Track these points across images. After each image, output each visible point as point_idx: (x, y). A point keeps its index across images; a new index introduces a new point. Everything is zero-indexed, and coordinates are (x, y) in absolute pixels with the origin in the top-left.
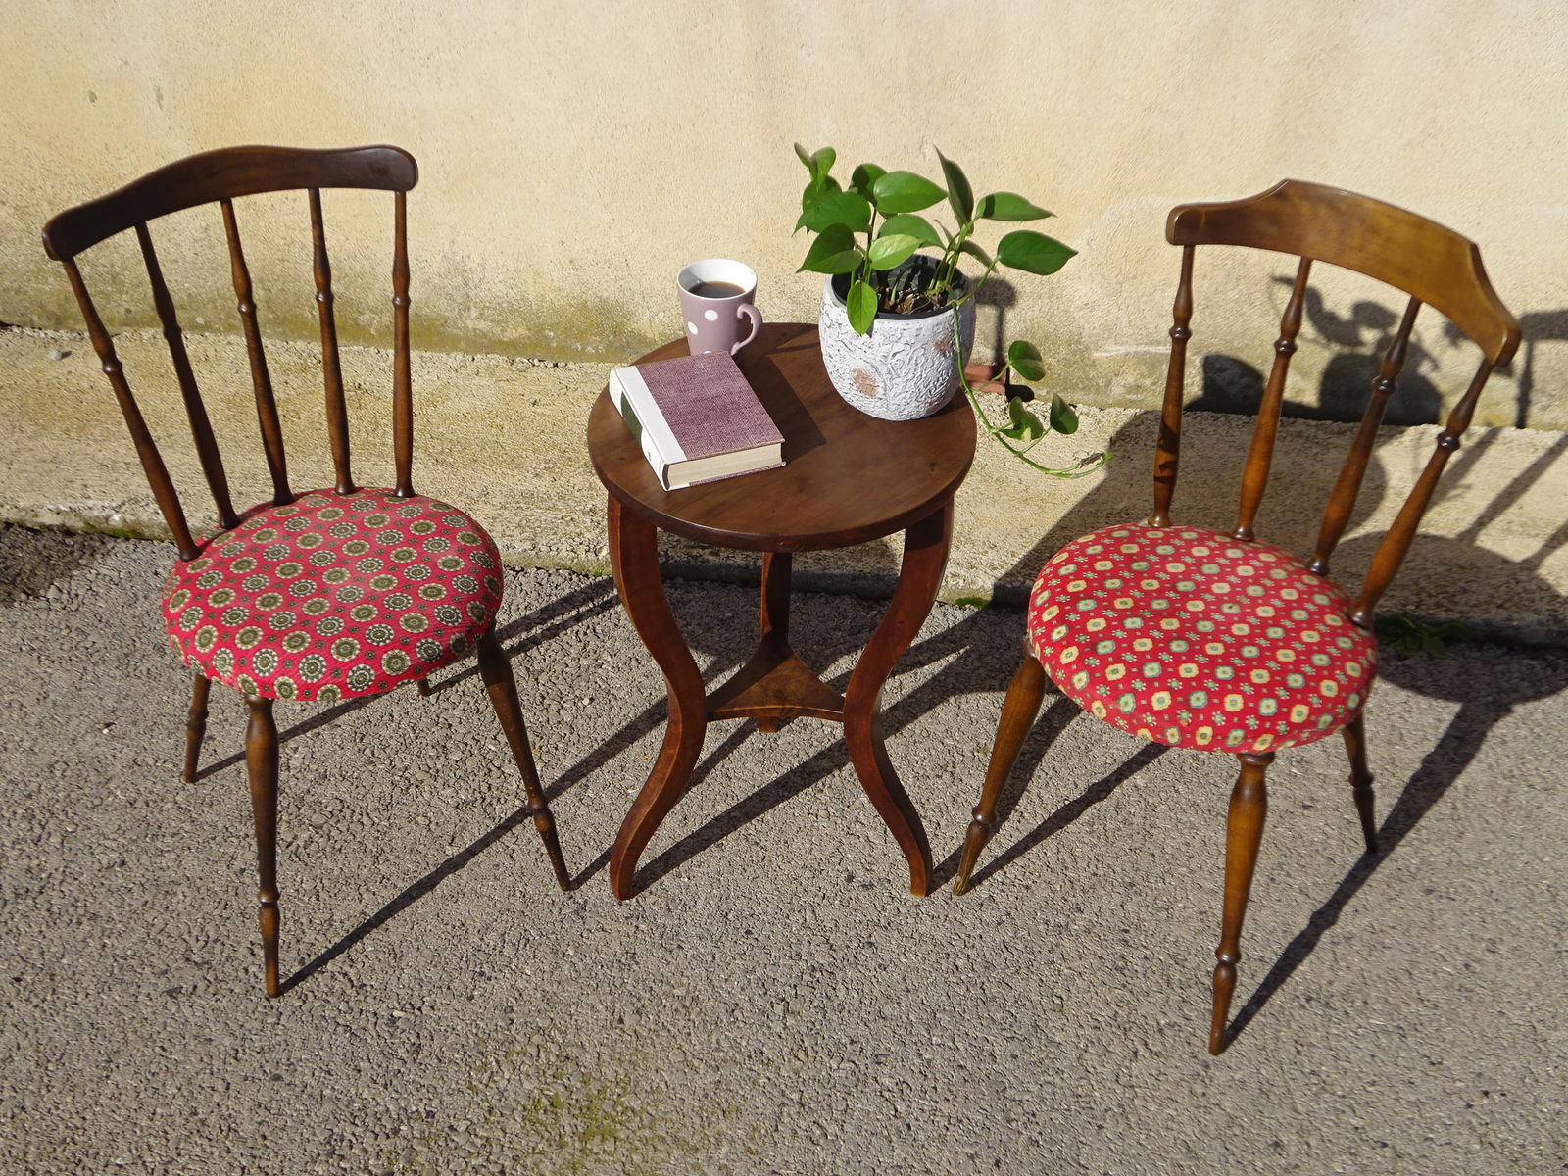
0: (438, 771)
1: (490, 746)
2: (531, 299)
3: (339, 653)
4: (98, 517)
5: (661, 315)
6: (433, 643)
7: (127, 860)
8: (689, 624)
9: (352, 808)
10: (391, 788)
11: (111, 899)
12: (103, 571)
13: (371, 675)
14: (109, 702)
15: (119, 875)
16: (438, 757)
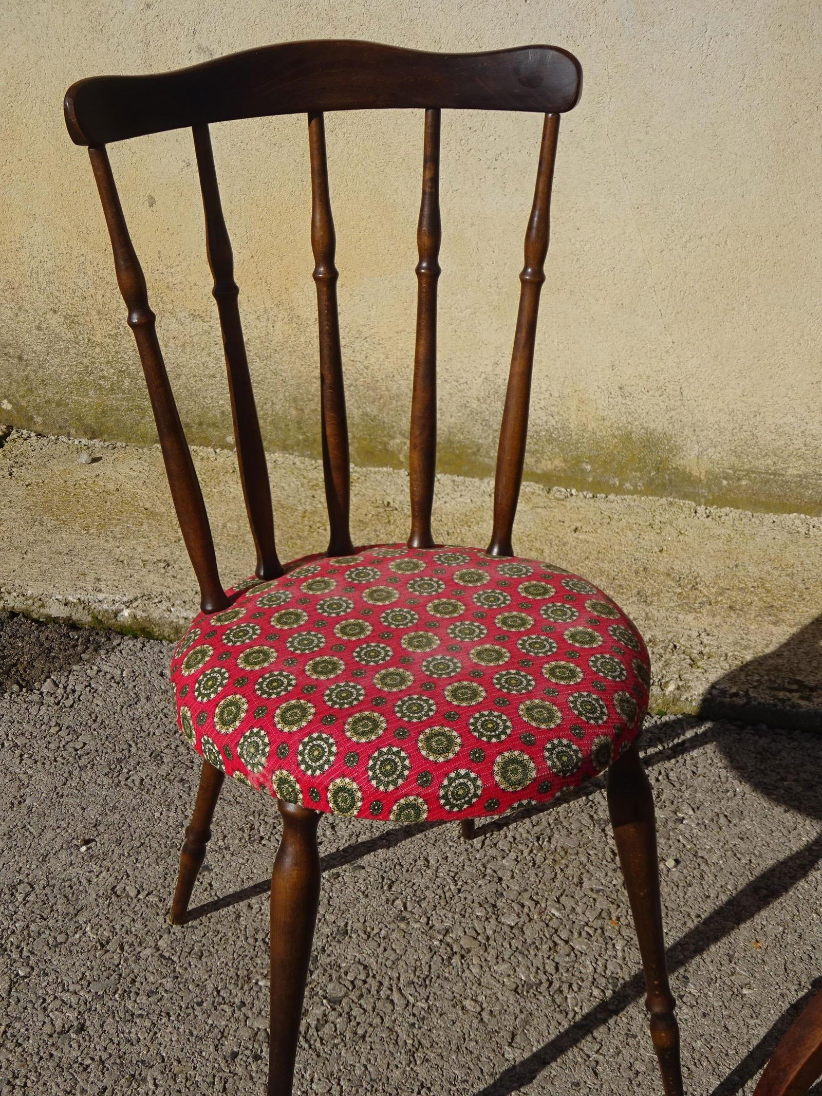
0: (488, 938)
1: (554, 911)
2: (572, 426)
3: (430, 749)
4: (107, 611)
5: (711, 451)
6: (568, 746)
7: (88, 1023)
8: (783, 779)
9: (378, 978)
10: (428, 956)
11: (59, 1080)
12: (105, 668)
13: (476, 787)
14: (92, 813)
15: (75, 1045)
16: (487, 919)
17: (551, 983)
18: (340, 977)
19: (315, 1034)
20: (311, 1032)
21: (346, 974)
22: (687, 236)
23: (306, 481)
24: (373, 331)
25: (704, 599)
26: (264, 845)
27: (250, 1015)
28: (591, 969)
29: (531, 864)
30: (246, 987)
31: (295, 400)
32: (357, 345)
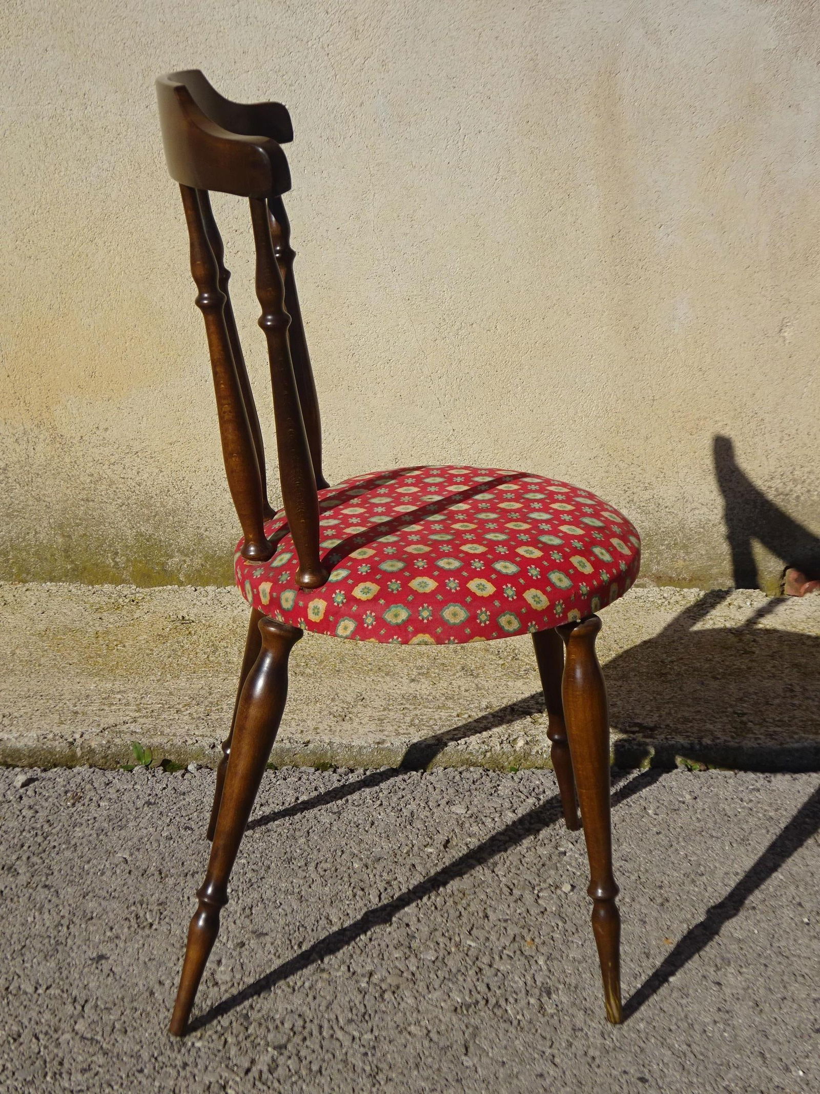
0: (413, 974)
1: (469, 942)
9: (316, 1022)
10: (360, 997)
16: (406, 958)
17: (487, 1001)
18: (277, 1027)
19: (270, 1076)
20: (264, 1076)
21: (283, 1024)
22: (458, 324)
23: (88, 606)
24: (144, 444)
25: (528, 667)
26: (156, 930)
27: (196, 1071)
28: (521, 983)
29: (433, 908)
30: (183, 1050)
31: (61, 526)
32: (127, 461)
